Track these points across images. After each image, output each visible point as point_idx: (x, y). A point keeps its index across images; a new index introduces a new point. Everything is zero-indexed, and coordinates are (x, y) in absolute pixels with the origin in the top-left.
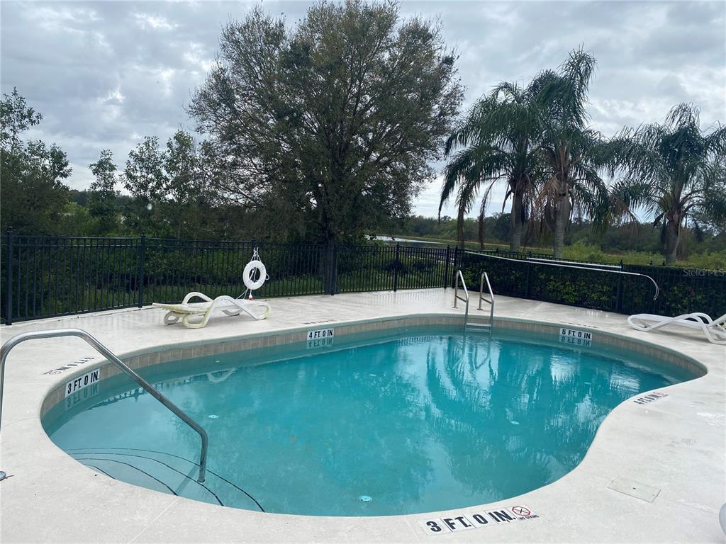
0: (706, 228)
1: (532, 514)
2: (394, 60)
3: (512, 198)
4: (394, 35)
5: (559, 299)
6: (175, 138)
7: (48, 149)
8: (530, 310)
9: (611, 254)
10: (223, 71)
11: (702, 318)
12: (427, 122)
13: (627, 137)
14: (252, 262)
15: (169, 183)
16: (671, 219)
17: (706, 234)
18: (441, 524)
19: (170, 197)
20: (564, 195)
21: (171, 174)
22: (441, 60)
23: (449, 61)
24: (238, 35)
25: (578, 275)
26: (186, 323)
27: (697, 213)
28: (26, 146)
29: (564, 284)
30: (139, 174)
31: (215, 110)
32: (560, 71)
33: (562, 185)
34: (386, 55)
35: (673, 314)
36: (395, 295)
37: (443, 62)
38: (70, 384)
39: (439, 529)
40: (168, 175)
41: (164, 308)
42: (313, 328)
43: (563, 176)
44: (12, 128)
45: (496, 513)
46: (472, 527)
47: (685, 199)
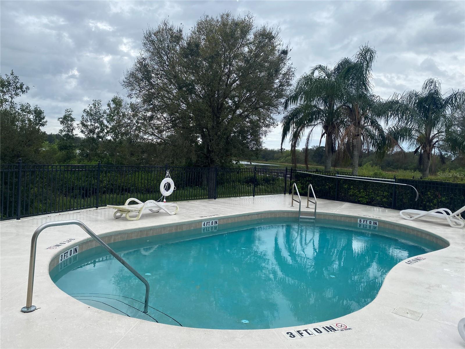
0: (447, 154)
1: (348, 327)
2: (251, 52)
3: (325, 137)
4: (251, 37)
5: (356, 200)
6: (112, 101)
7: (32, 108)
8: (338, 208)
9: (388, 171)
10: (144, 59)
11: (446, 212)
12: (272, 90)
13: (396, 99)
14: (165, 179)
15: (108, 129)
16: (425, 150)
17: (447, 159)
18: (295, 333)
19: (109, 138)
20: (358, 135)
21: (110, 123)
22: (280, 52)
23: (285, 52)
24: (153, 37)
25: (368, 185)
26: (128, 218)
27: (441, 146)
28: (19, 107)
29: (359, 191)
30: (89, 123)
31: (139, 84)
32: (353, 58)
33: (357, 129)
34: (246, 49)
35: (428, 209)
36: (254, 199)
37: (282, 53)
38: (62, 255)
39: (294, 336)
40: (108, 124)
41: (114, 208)
42: (205, 220)
43: (357, 124)
44: (10, 95)
45: (326, 327)
46: (313, 335)
47: (434, 137)
